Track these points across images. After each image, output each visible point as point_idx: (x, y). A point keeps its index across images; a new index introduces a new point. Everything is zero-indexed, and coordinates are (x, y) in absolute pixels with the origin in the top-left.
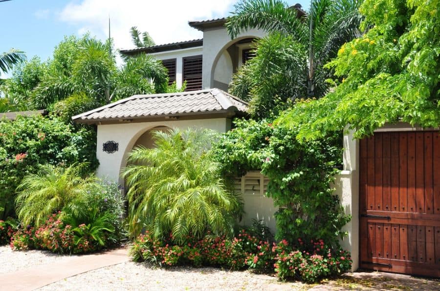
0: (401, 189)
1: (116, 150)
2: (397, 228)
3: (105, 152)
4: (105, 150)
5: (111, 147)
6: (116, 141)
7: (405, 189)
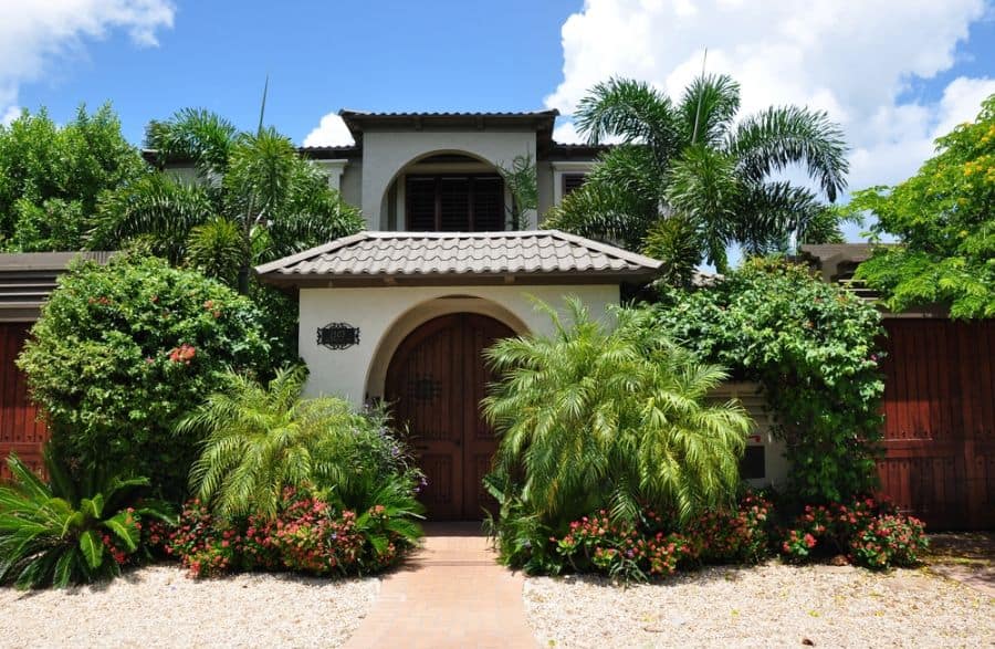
0: (899, 404)
1: (352, 342)
2: (897, 463)
3: (322, 346)
4: (324, 343)
5: (338, 336)
6: (352, 323)
7: (905, 404)
